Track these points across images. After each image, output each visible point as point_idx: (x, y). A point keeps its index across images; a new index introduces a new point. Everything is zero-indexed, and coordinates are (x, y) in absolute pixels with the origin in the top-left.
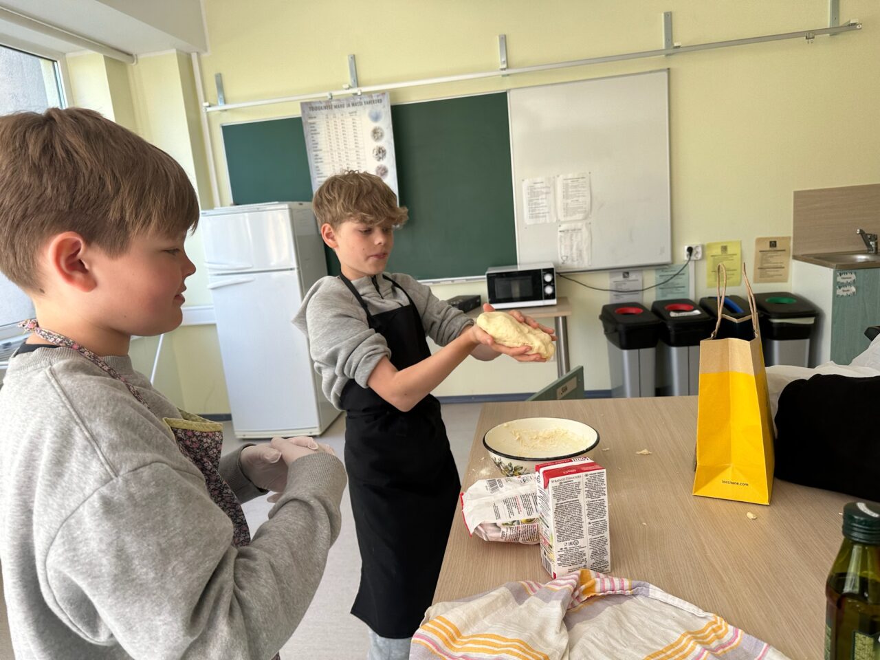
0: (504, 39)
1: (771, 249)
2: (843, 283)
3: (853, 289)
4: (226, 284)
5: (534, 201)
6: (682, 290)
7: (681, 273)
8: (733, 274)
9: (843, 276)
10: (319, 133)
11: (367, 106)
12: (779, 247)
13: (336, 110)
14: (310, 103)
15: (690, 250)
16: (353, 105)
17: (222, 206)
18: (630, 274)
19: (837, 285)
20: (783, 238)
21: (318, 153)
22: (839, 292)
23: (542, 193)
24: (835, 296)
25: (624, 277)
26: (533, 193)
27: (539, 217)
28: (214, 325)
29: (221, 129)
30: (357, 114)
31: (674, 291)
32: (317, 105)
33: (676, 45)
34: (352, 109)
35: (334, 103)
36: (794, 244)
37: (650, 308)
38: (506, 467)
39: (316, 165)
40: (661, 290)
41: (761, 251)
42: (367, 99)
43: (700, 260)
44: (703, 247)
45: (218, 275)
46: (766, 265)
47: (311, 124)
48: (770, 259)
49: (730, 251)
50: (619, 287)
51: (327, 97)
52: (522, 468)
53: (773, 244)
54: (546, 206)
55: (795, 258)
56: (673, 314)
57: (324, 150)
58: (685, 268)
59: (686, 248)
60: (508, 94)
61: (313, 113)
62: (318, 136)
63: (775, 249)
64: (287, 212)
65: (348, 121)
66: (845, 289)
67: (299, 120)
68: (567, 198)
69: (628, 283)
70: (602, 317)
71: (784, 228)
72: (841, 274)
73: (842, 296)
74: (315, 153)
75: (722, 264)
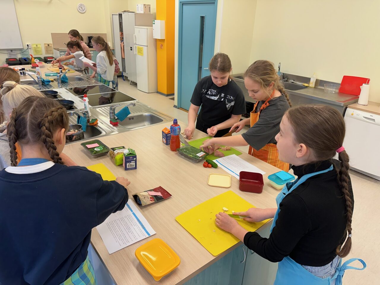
6: (28, 55)
8: (40, 52)
12: (50, 46)
18: (13, 51)
31: (26, 56)
36: (53, 45)
41: (46, 47)
43: (31, 48)
44: (31, 45)
46: (47, 50)
48: (49, 49)
49: (38, 46)
53: (48, 45)
55: (54, 49)
58: (27, 50)
59: (26, 45)
70: (6, 62)
75: (37, 49)
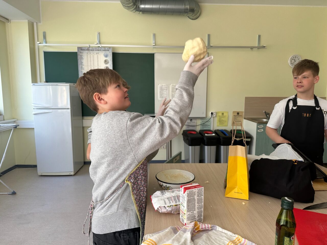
0: (154, 35)
1: (238, 115)
2: (259, 128)
3: (263, 130)
4: (40, 113)
5: (162, 92)
6: (209, 126)
7: (209, 121)
8: (225, 123)
9: (260, 126)
10: (83, 59)
11: (103, 51)
12: (240, 114)
13: (91, 51)
14: (81, 47)
15: (212, 113)
16: (98, 50)
17: (40, 82)
18: (192, 120)
19: (258, 128)
20: (241, 112)
21: (82, 66)
22: (258, 131)
23: (165, 90)
24: (257, 132)
25: (191, 121)
26: (162, 89)
27: (163, 98)
28: (34, 129)
29: (43, 52)
30: (99, 54)
31: (206, 127)
32: (84, 49)
33: (211, 45)
34: (97, 52)
35: (90, 49)
36: (245, 114)
37: (198, 132)
38: (165, 187)
39: (81, 70)
40: (202, 126)
41: (234, 116)
42: (104, 49)
43: (215, 117)
44: (216, 113)
45: (37, 109)
47: (81, 55)
48: (237, 119)
49: (225, 115)
50: (189, 124)
51: (88, 46)
52: (170, 187)
53: (238, 113)
54: (166, 94)
55: (245, 118)
56: (206, 135)
57: (85, 65)
58: (210, 120)
59: (211, 113)
60: (155, 54)
61: (82, 51)
62: (83, 60)
63: (239, 115)
64: (69, 87)
65: (96, 56)
66: (260, 130)
67: (76, 53)
68: (173, 92)
69: (192, 123)
70: (183, 134)
71: (241, 108)
72: (259, 125)
73: (259, 132)
74: (81, 66)
75: (222, 119)
